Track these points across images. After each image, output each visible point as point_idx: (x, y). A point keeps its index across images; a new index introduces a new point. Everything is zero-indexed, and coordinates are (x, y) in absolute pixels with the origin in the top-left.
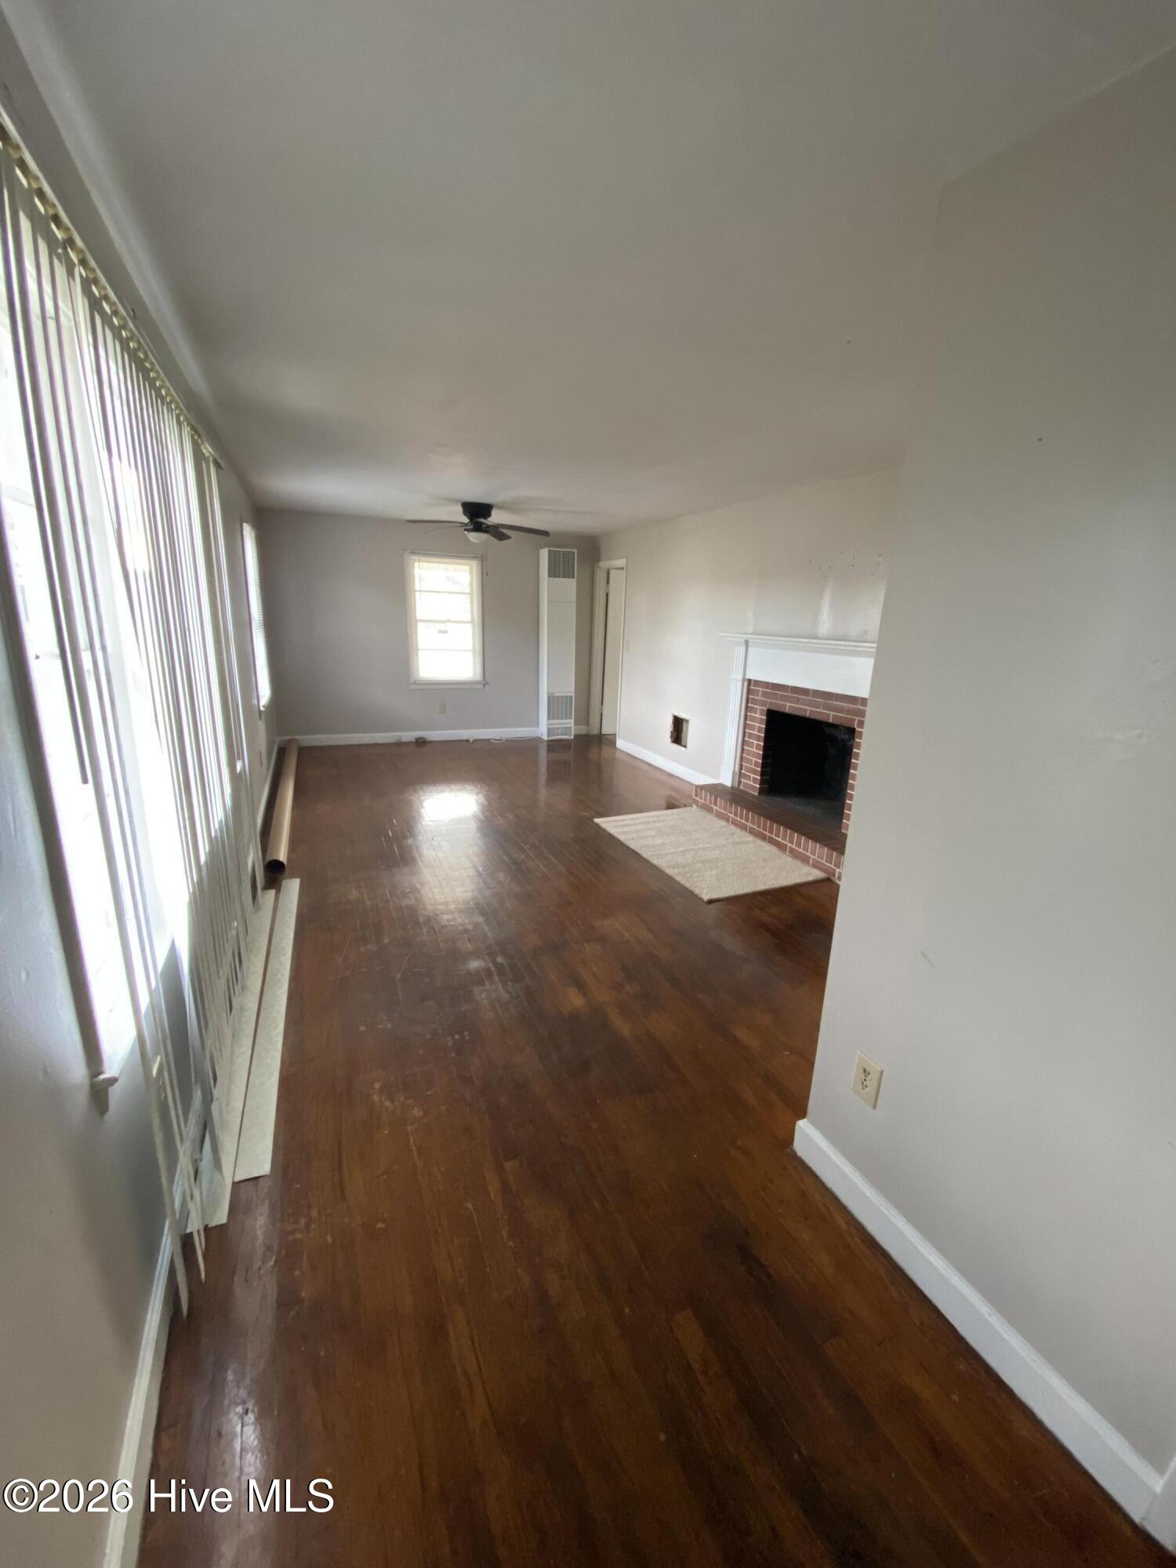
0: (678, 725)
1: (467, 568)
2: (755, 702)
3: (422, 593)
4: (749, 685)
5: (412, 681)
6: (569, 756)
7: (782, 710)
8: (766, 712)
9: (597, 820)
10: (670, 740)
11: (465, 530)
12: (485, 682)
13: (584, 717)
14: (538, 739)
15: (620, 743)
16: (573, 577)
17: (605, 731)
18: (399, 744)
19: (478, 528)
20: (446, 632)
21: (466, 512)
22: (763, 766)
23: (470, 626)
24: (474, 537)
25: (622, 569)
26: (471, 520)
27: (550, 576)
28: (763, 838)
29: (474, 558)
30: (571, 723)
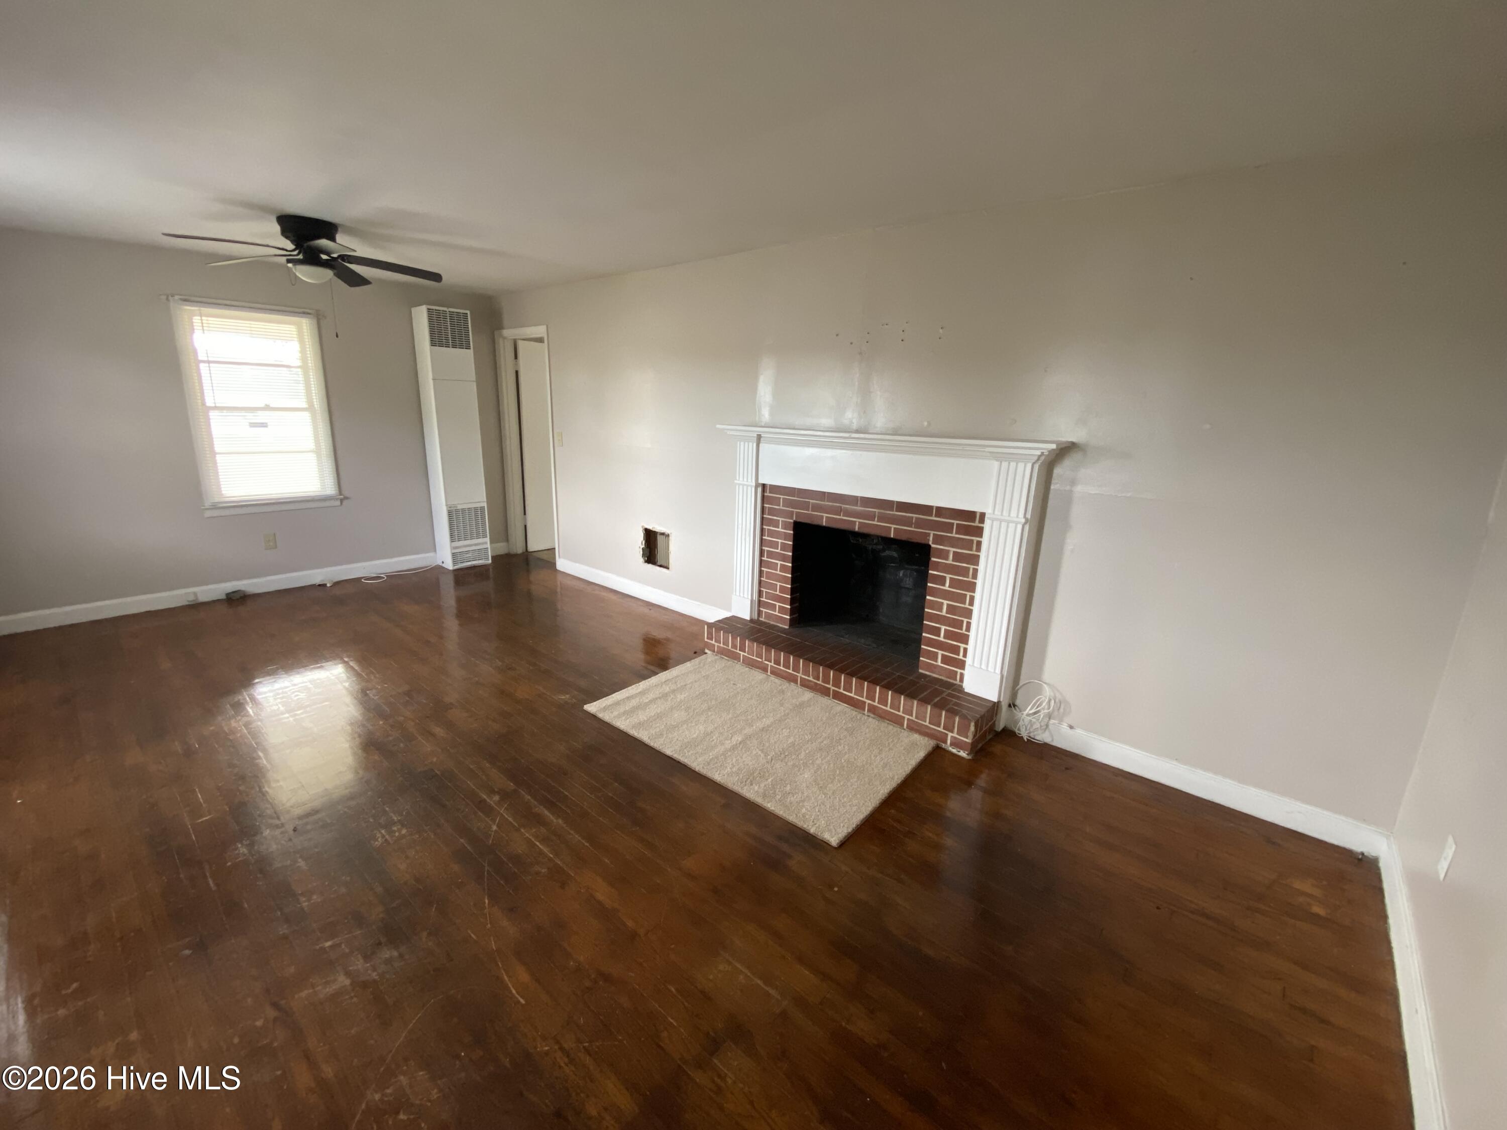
0: (652, 541)
1: (292, 329)
2: (772, 512)
3: (211, 365)
4: (764, 491)
5: (207, 504)
6: (488, 587)
7: (816, 522)
8: (792, 525)
9: (591, 708)
10: (641, 560)
11: (289, 261)
12: (342, 497)
13: (502, 531)
14: (439, 569)
15: (563, 564)
16: (468, 348)
17: (533, 546)
18: (195, 607)
19: (312, 258)
20: (264, 425)
21: (285, 233)
22: (793, 591)
23: (307, 415)
24: (306, 274)
25: (540, 340)
26: (299, 246)
27: (433, 343)
28: (825, 692)
29: (305, 314)
30: (486, 543)
